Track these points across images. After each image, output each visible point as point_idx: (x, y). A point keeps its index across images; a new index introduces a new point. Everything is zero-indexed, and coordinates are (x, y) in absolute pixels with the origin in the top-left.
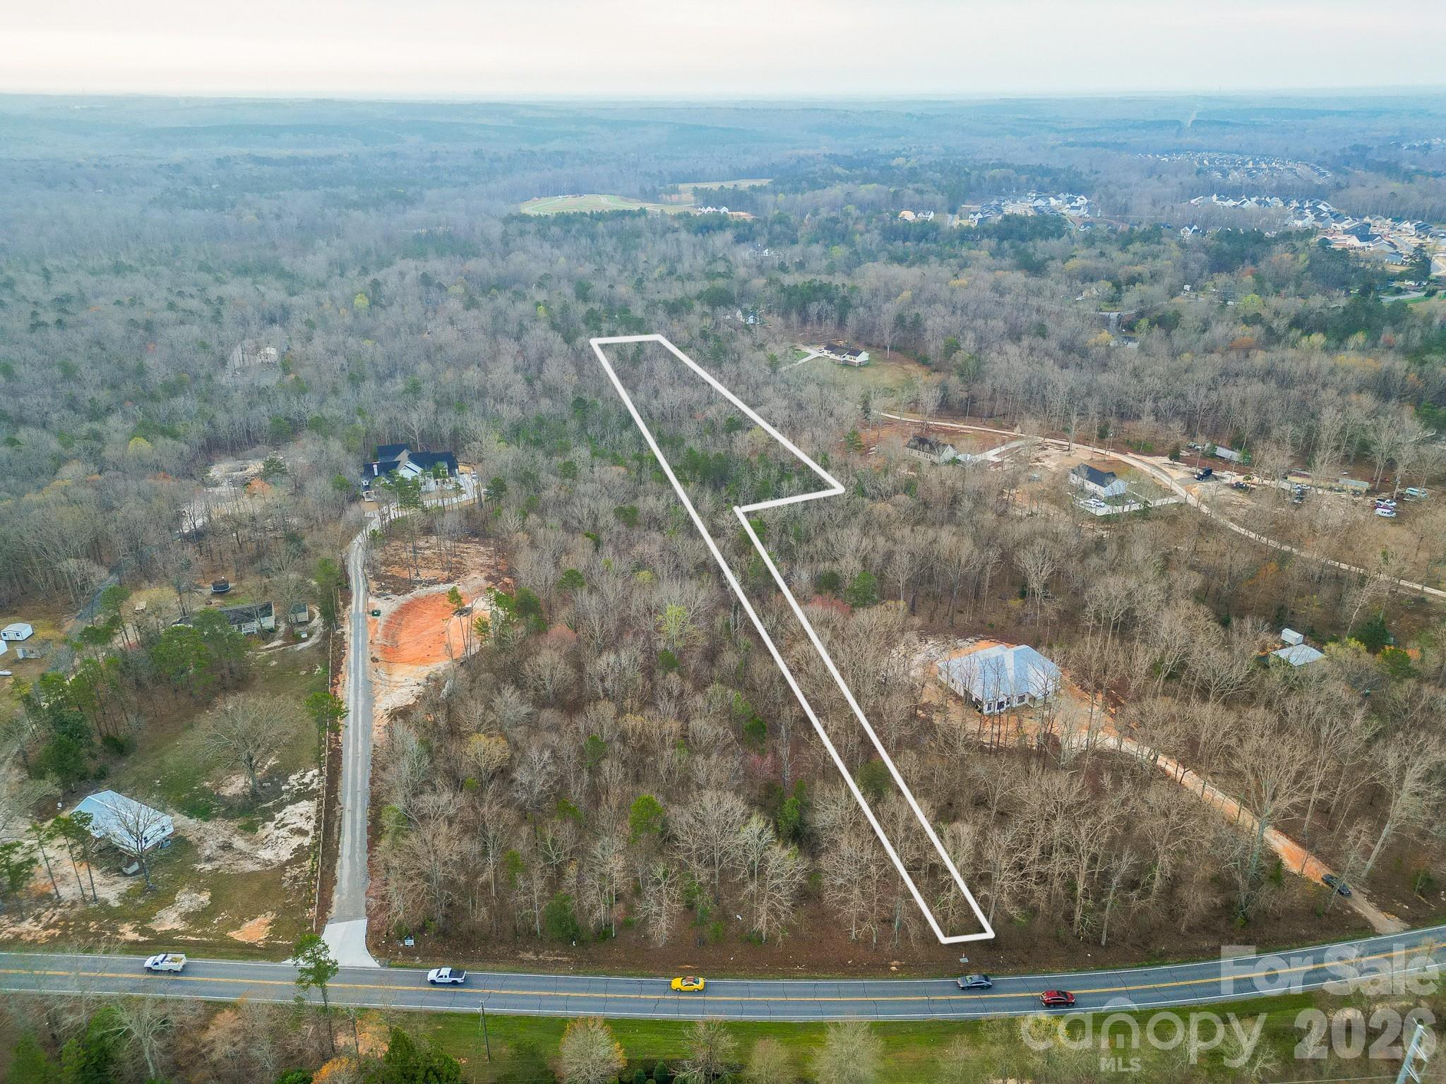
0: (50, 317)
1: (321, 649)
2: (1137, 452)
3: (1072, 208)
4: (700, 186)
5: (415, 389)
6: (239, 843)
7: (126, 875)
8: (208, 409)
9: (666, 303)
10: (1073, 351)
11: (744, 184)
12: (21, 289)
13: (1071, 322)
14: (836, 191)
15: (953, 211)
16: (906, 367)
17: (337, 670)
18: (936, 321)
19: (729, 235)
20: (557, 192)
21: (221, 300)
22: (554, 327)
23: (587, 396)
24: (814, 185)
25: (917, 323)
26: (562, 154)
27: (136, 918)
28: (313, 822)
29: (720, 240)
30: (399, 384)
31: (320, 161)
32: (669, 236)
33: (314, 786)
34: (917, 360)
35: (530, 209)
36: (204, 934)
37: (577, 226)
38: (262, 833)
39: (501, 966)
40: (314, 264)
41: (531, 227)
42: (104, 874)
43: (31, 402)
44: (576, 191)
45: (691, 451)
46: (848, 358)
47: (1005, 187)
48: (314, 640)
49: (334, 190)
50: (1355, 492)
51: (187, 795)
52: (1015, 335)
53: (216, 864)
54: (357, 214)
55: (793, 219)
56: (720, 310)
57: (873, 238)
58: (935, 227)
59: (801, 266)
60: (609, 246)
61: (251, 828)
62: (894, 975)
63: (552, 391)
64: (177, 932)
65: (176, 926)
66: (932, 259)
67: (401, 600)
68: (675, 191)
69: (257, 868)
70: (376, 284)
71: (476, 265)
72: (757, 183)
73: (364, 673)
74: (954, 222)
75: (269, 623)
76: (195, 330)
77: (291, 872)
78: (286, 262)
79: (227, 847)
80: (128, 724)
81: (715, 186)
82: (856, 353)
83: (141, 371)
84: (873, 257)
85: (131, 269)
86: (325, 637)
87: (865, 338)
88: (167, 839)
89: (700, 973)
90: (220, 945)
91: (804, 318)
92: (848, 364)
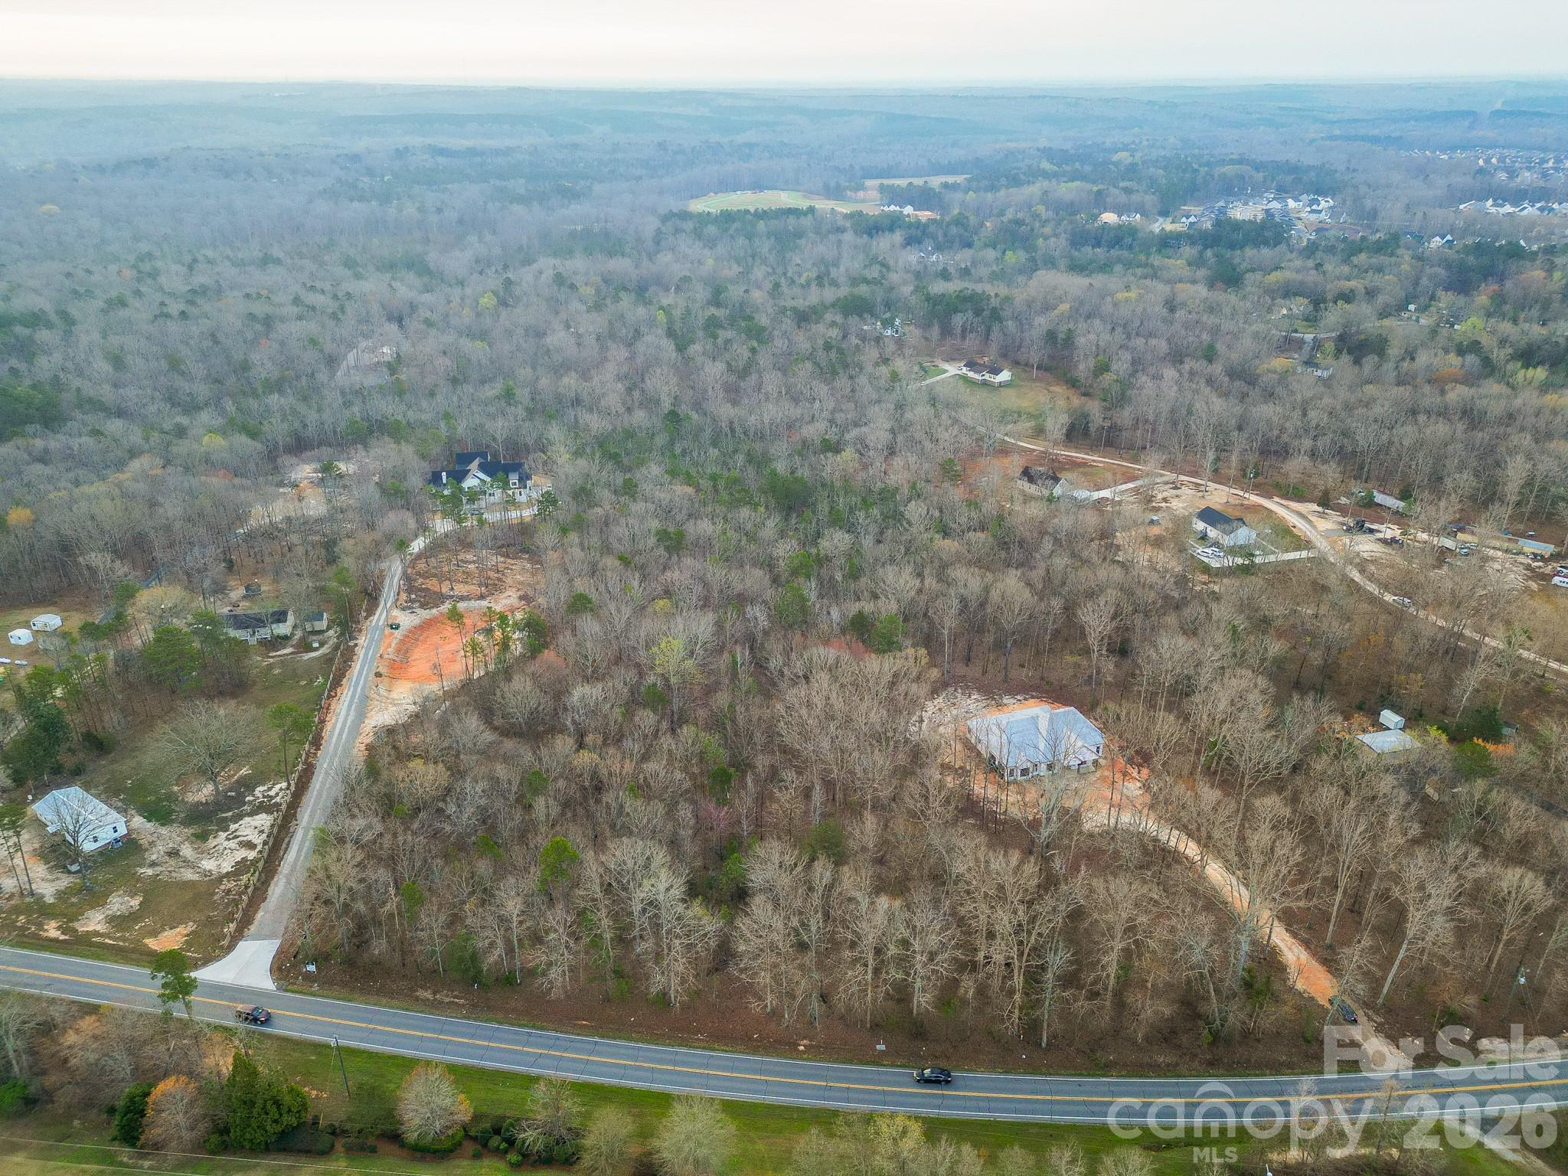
0: (174, 308)
1: (328, 660)
2: (1286, 497)
3: (1313, 211)
4: (886, 182)
5: (508, 395)
6: (187, 851)
7: (69, 872)
8: (302, 408)
9: (794, 309)
10: (1243, 376)
11: (935, 182)
12: (163, 280)
13: (1247, 343)
14: (1034, 190)
15: (1164, 213)
16: (1052, 388)
17: (337, 683)
18: (1090, 337)
19: (898, 237)
20: (736, 187)
21: (349, 295)
22: (670, 333)
23: (684, 409)
24: (1015, 181)
25: (1069, 341)
26: (751, 146)
27: (64, 915)
28: (264, 836)
29: (884, 244)
30: (491, 391)
31: (497, 152)
32: (832, 237)
33: (278, 799)
34: (1067, 382)
35: (698, 206)
36: (124, 940)
37: (737, 225)
38: (212, 842)
39: (395, 1002)
40: (457, 262)
41: (689, 225)
42: (50, 870)
43: (130, 393)
44: (758, 186)
45: (774, 473)
46: (987, 377)
47: (1233, 189)
48: (325, 650)
49: (504, 183)
50: (1535, 555)
51: (153, 798)
52: (1177, 357)
53: (158, 869)
54: (518, 209)
55: (973, 220)
56: (853, 320)
57: (1057, 244)
58: (1132, 231)
59: (965, 273)
60: (765, 247)
61: (203, 837)
62: (799, 1055)
63: (650, 402)
64: (97, 934)
65: (98, 928)
66: (1118, 268)
67: (425, 614)
68: (860, 187)
69: (196, 877)
70: (508, 282)
71: (620, 265)
72: (951, 179)
73: (363, 689)
74: (1162, 225)
75: (283, 629)
76: (311, 327)
77: (227, 885)
78: (433, 257)
79: (174, 853)
80: (111, 721)
81: (902, 183)
82: (996, 371)
83: (245, 366)
84: (1051, 263)
85: (278, 261)
86: (336, 648)
87: (1011, 356)
88: (117, 841)
89: (594, 1031)
90: (133, 951)
91: (946, 331)
92: (985, 384)
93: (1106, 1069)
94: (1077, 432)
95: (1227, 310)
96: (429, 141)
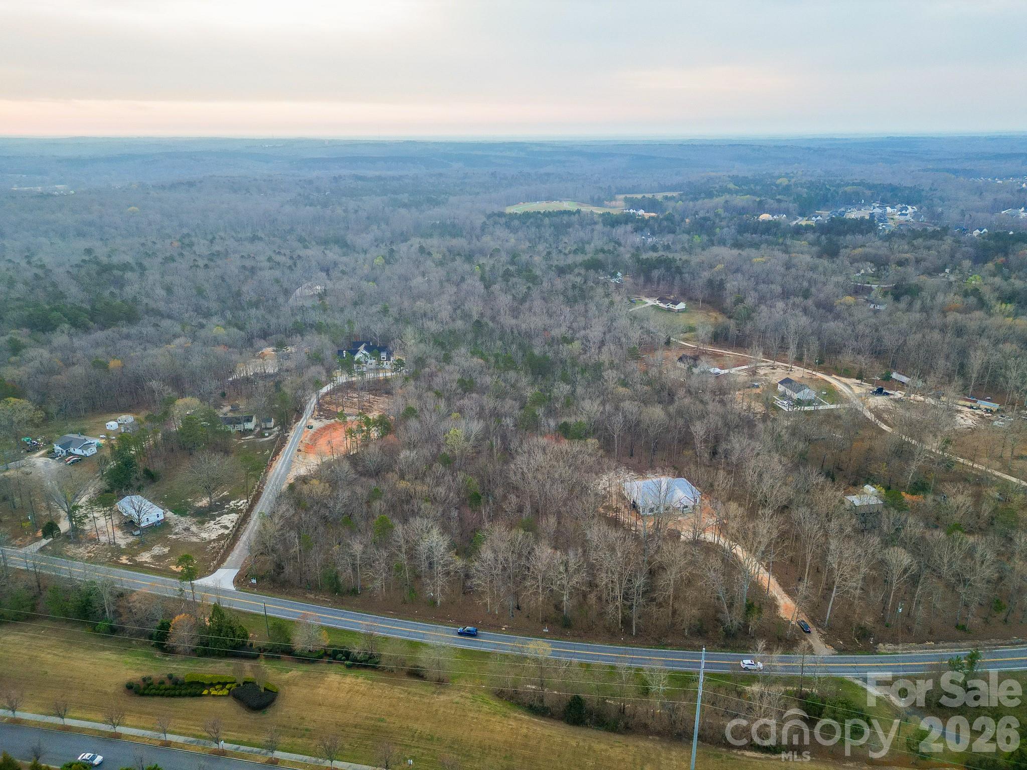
0: (201, 263)
1: (273, 442)
2: (839, 375)
3: (901, 214)
4: (628, 196)
5: (385, 311)
6: (194, 528)
7: (133, 535)
8: (268, 316)
9: (557, 266)
10: (827, 307)
11: (659, 196)
12: (195, 248)
13: (830, 288)
14: (720, 200)
15: (802, 215)
16: (711, 314)
17: (277, 453)
18: (733, 284)
19: (629, 227)
20: (536, 199)
21: (299, 257)
22: (482, 279)
23: (486, 320)
24: (710, 195)
25: (721, 285)
26: (548, 175)
27: (130, 554)
28: (234, 524)
29: (619, 231)
30: (374, 309)
31: (393, 178)
32: (589, 227)
33: (242, 507)
34: (720, 311)
35: (510, 210)
36: (159, 565)
37: (532, 220)
38: (206, 525)
39: (296, 598)
40: (363, 240)
41: (503, 220)
42: (124, 534)
43: (175, 306)
44: (549, 199)
45: (532, 354)
46: (671, 306)
47: (852, 200)
48: (271, 437)
49: (396, 196)
50: (987, 410)
51: (178, 504)
52: (785, 295)
53: (179, 536)
54: (403, 211)
55: (677, 217)
56: (592, 273)
57: (727, 231)
58: (776, 224)
59: (667, 248)
60: (547, 232)
61: (203, 523)
62: (502, 632)
63: (466, 316)
64: (146, 562)
65: (147, 560)
66: (763, 246)
67: (327, 422)
68: (612, 199)
69: (198, 540)
70: (392, 251)
71: (459, 243)
72: (669, 194)
73: (291, 456)
74: (803, 222)
75: (250, 426)
76: (277, 273)
77: (213, 545)
78: (350, 237)
79: (187, 529)
80: (158, 466)
81: (639, 196)
82: (676, 303)
83: (239, 294)
84: (722, 242)
85: (260, 239)
86: (278, 436)
87: (686, 294)
88: (158, 522)
89: (398, 616)
90: (164, 571)
91: (648, 280)
92: (669, 310)
93: (665, 646)
94: (719, 338)
95: (821, 269)
96: (353, 172)
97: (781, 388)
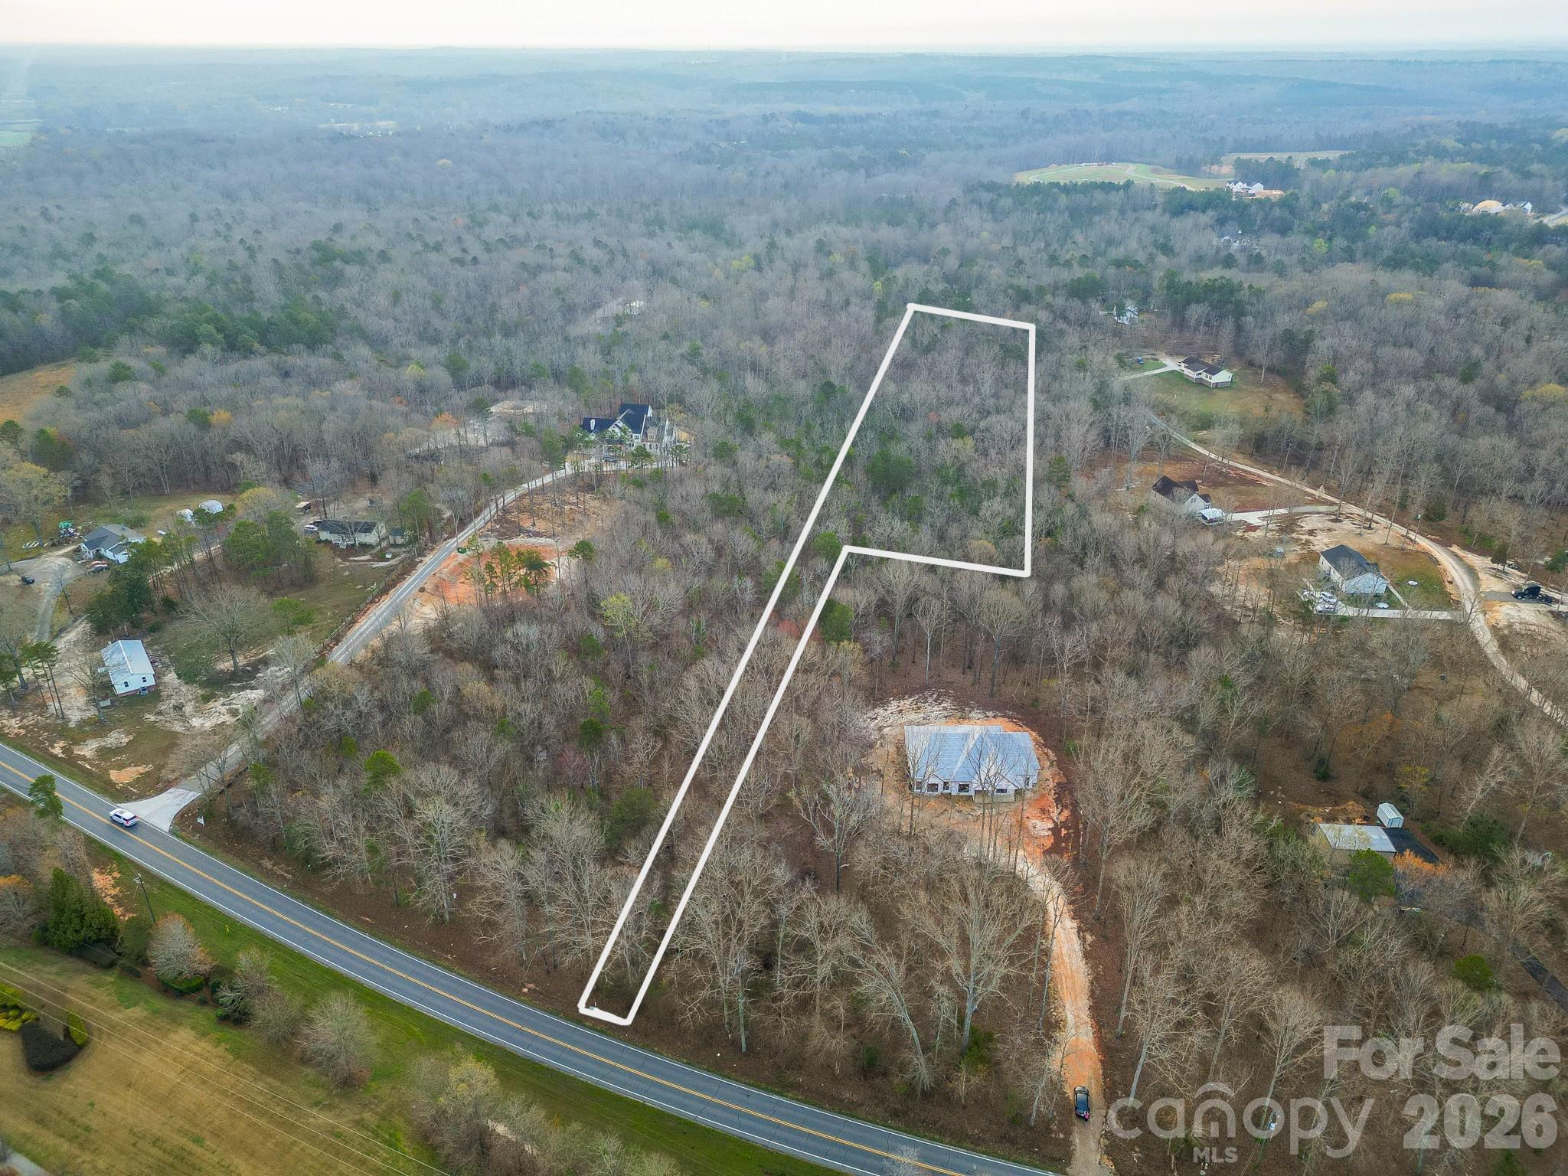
0: (470, 255)
1: (390, 570)
4: (1244, 156)
5: (696, 353)
7: (98, 706)
10: (1503, 403)
11: (1302, 158)
12: (487, 228)
13: (1525, 364)
14: (1409, 170)
17: (385, 591)
18: (1330, 341)
19: (1207, 218)
20: (1085, 158)
21: (626, 251)
25: (1307, 342)
26: (1122, 114)
27: (73, 739)
28: (250, 708)
29: (1183, 224)
31: (856, 119)
32: (1134, 215)
33: (279, 680)
34: (1294, 389)
36: (98, 766)
37: (1039, 198)
38: (210, 705)
39: (242, 864)
41: (989, 197)
42: (87, 702)
44: (1107, 159)
45: (891, 453)
46: (1204, 376)
48: (393, 562)
49: (844, 150)
51: (193, 661)
53: (160, 718)
54: (841, 175)
55: (1308, 201)
57: (1388, 233)
60: (1055, 222)
61: (206, 699)
63: (818, 372)
64: (84, 758)
65: (88, 754)
66: (1448, 266)
68: (1216, 160)
69: (181, 730)
72: (1321, 156)
73: (404, 598)
75: (370, 538)
76: (570, 278)
77: (198, 741)
79: (178, 708)
81: (1262, 157)
82: (1213, 371)
86: (404, 561)
87: (1241, 355)
88: (144, 689)
89: (371, 930)
90: (99, 777)
91: (1180, 323)
92: (1200, 383)
94: (1265, 444)
96: (802, 108)
97: (1325, 564)
